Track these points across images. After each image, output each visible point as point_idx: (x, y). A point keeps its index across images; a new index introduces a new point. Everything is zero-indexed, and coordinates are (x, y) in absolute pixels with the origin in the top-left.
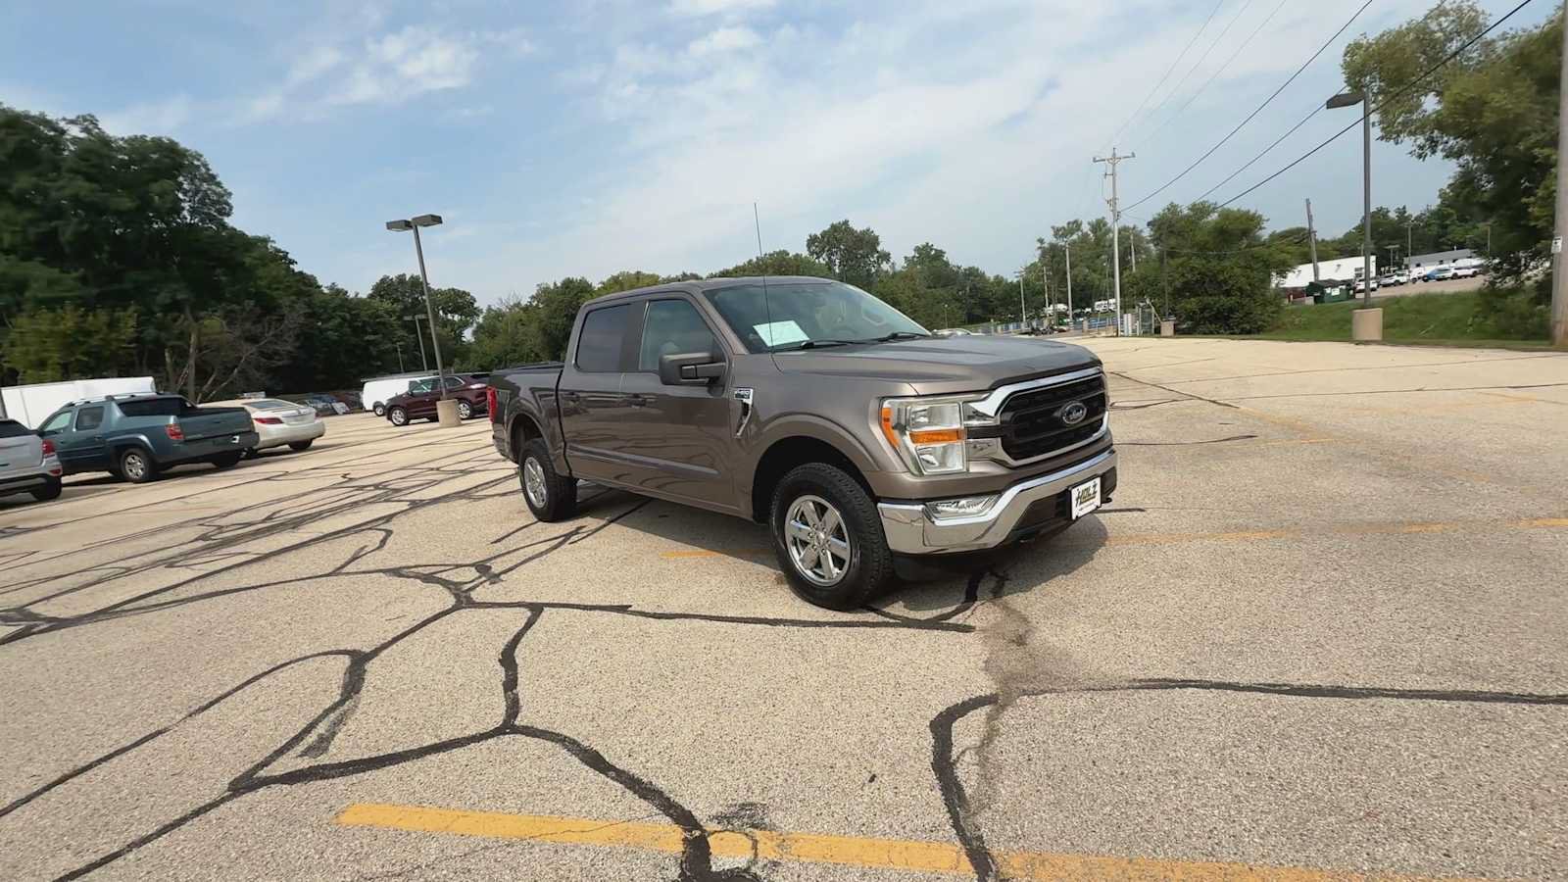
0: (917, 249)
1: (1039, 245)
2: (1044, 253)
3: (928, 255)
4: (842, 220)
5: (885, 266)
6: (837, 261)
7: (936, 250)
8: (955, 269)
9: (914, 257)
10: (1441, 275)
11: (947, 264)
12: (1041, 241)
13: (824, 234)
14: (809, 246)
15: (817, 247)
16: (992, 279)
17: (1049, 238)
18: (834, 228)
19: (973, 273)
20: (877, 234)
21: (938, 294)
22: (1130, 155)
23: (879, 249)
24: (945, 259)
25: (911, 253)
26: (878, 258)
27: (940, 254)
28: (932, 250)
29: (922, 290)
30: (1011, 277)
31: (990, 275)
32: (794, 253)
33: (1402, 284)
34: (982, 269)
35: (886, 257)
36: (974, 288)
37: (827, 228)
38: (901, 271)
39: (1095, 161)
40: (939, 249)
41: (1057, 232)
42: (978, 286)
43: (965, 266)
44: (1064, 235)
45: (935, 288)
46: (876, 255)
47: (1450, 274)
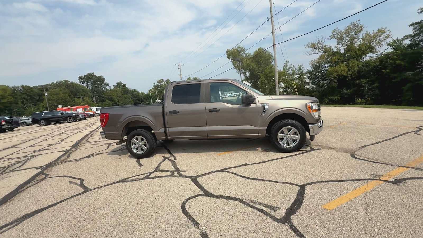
0: (117, 83)
1: (154, 84)
2: (155, 86)
3: (121, 85)
4: (91, 72)
5: (107, 87)
6: (90, 85)
7: (123, 84)
8: (130, 90)
9: (116, 85)
10: (232, 96)
11: (127, 88)
12: (155, 84)
13: (85, 76)
14: (79, 80)
15: (82, 80)
16: (140, 93)
17: (156, 83)
18: (89, 75)
19: (135, 91)
20: (104, 78)
21: (125, 96)
22: (183, 65)
23: (105, 82)
24: (126, 86)
25: (115, 84)
26: (105, 85)
27: (124, 85)
28: (122, 84)
29: (120, 95)
30: (146, 92)
31: (140, 92)
32: (71, 82)
33: (226, 97)
34: (137, 90)
35: (108, 85)
36: (136, 95)
37: (86, 74)
38: (113, 89)
39: (176, 65)
40: (124, 83)
41: (158, 81)
42: (137, 94)
43: (132, 89)
44: (160, 83)
45: (124, 94)
46: (104, 84)
47: (233, 96)
